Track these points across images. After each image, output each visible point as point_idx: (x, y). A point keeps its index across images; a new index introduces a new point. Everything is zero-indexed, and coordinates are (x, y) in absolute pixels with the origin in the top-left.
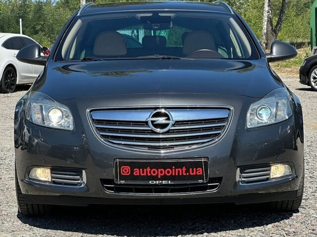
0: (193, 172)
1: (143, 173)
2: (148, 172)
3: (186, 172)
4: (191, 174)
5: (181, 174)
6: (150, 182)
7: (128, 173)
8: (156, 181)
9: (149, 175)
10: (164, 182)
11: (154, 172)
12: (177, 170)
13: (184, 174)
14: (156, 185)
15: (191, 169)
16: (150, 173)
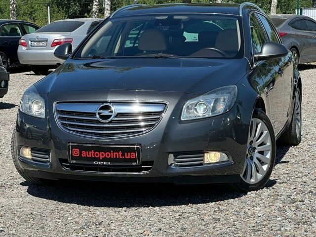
0: (128, 156)
1: (89, 155)
2: (93, 154)
3: (122, 156)
4: (126, 157)
5: (118, 157)
6: (94, 162)
7: (78, 154)
8: (99, 161)
9: (93, 156)
10: (105, 163)
11: (97, 155)
12: (115, 153)
13: (121, 157)
14: (98, 165)
15: (126, 153)
16: (94, 155)
